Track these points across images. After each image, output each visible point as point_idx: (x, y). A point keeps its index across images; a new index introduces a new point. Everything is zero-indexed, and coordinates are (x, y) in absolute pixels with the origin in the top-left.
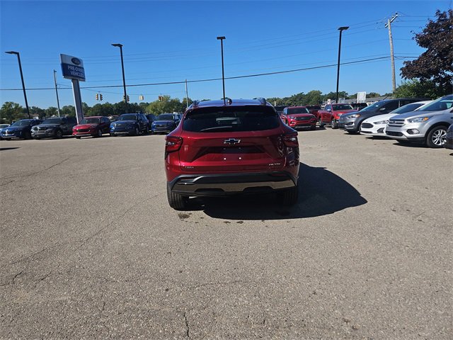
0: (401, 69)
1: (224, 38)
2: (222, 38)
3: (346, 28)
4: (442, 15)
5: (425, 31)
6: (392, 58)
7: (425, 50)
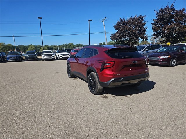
0: (111, 37)
1: (41, 18)
2: (40, 18)
3: (91, 20)
4: (121, 20)
5: (117, 24)
6: (105, 33)
7: (117, 31)
